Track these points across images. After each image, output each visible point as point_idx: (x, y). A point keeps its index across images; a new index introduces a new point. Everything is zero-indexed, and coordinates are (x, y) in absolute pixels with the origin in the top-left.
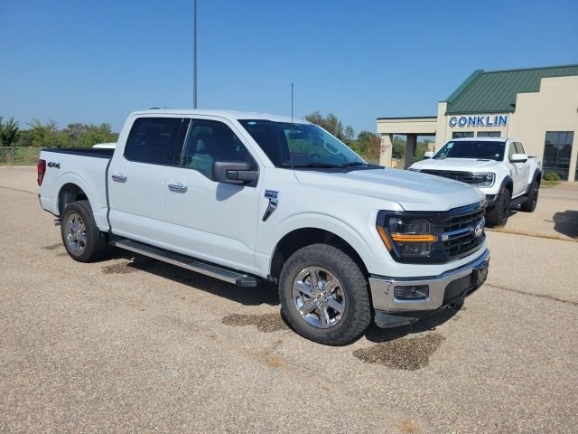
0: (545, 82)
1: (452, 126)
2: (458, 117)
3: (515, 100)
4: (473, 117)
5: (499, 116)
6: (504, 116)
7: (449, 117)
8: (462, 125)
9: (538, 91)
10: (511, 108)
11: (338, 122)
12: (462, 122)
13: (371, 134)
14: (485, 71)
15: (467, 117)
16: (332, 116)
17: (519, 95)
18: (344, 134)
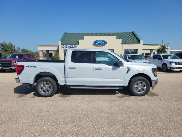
0: (85, 37)
1: (63, 48)
2: (65, 45)
3: (79, 41)
4: (69, 45)
5: (75, 45)
6: (76, 45)
7: (62, 45)
8: (66, 48)
9: (84, 39)
10: (78, 43)
11: (13, 46)
12: (66, 47)
13: (26, 50)
14: (67, 33)
15: (67, 45)
16: (10, 43)
17: (79, 40)
18: (17, 50)
